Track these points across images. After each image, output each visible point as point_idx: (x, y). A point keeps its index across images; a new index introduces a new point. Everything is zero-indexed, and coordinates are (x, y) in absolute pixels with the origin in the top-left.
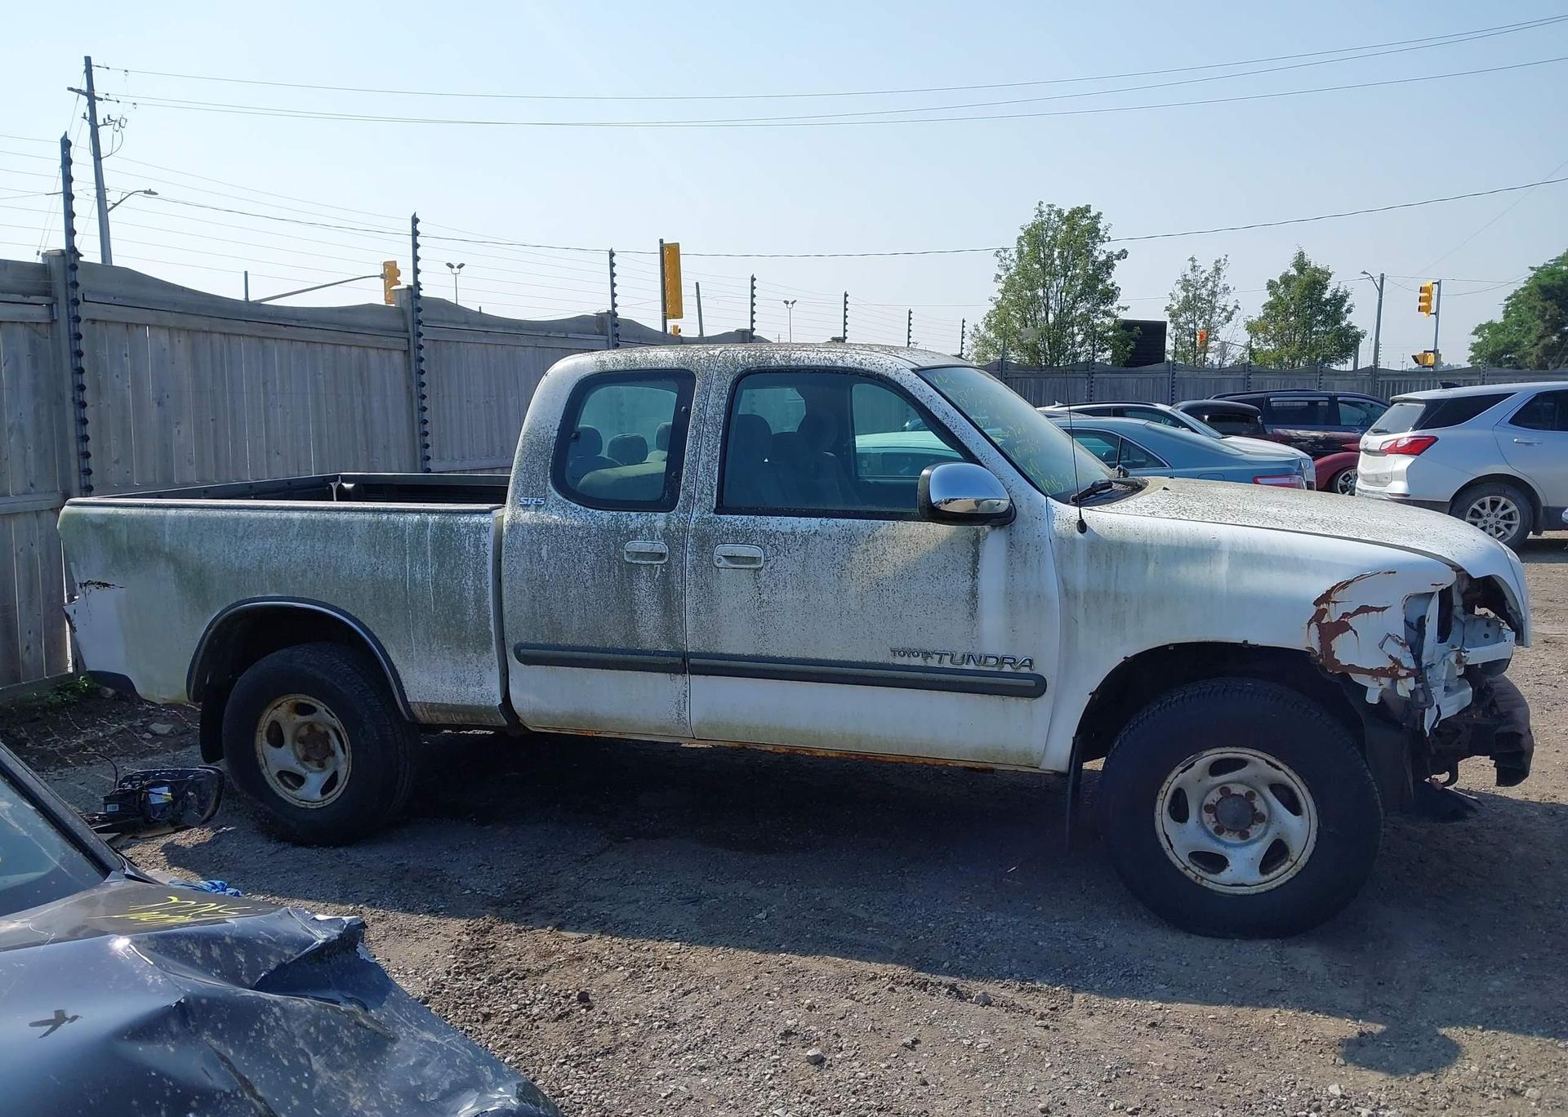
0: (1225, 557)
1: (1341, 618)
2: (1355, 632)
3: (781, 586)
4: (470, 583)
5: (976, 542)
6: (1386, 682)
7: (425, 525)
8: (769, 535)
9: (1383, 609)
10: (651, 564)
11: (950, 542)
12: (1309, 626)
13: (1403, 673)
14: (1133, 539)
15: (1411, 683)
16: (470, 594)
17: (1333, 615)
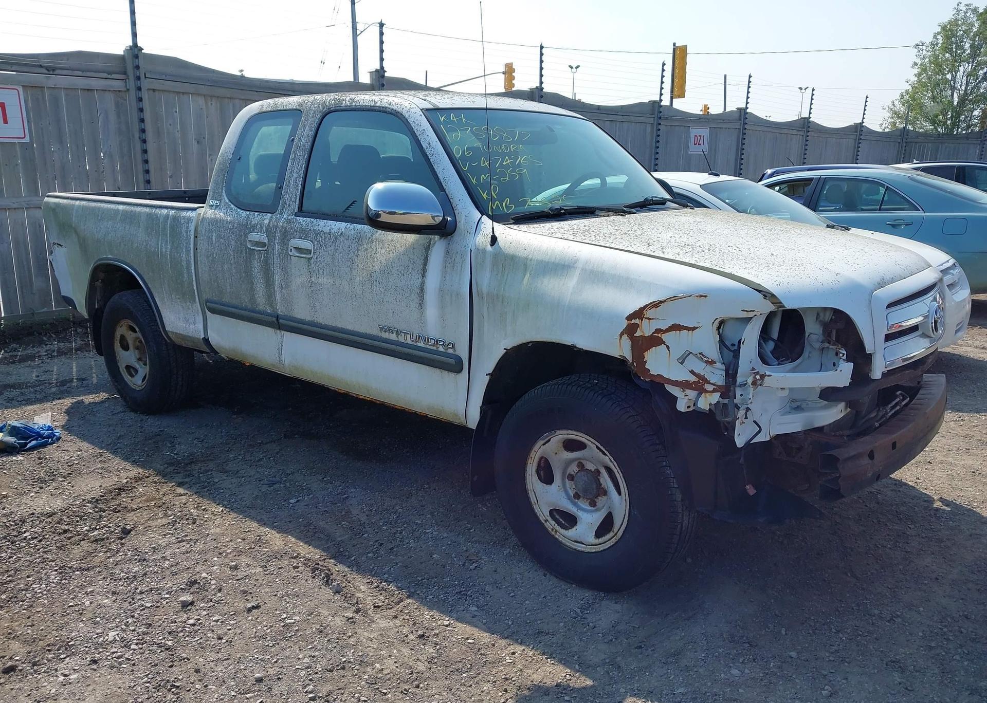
0: (577, 273)
1: (653, 333)
2: (668, 348)
3: (321, 272)
4: (184, 255)
5: (428, 248)
6: (692, 394)
7: (167, 216)
8: (317, 233)
9: (694, 329)
10: (259, 250)
11: (413, 246)
12: (621, 337)
13: (709, 388)
14: (521, 254)
15: (715, 398)
16: (184, 264)
17: (646, 329)
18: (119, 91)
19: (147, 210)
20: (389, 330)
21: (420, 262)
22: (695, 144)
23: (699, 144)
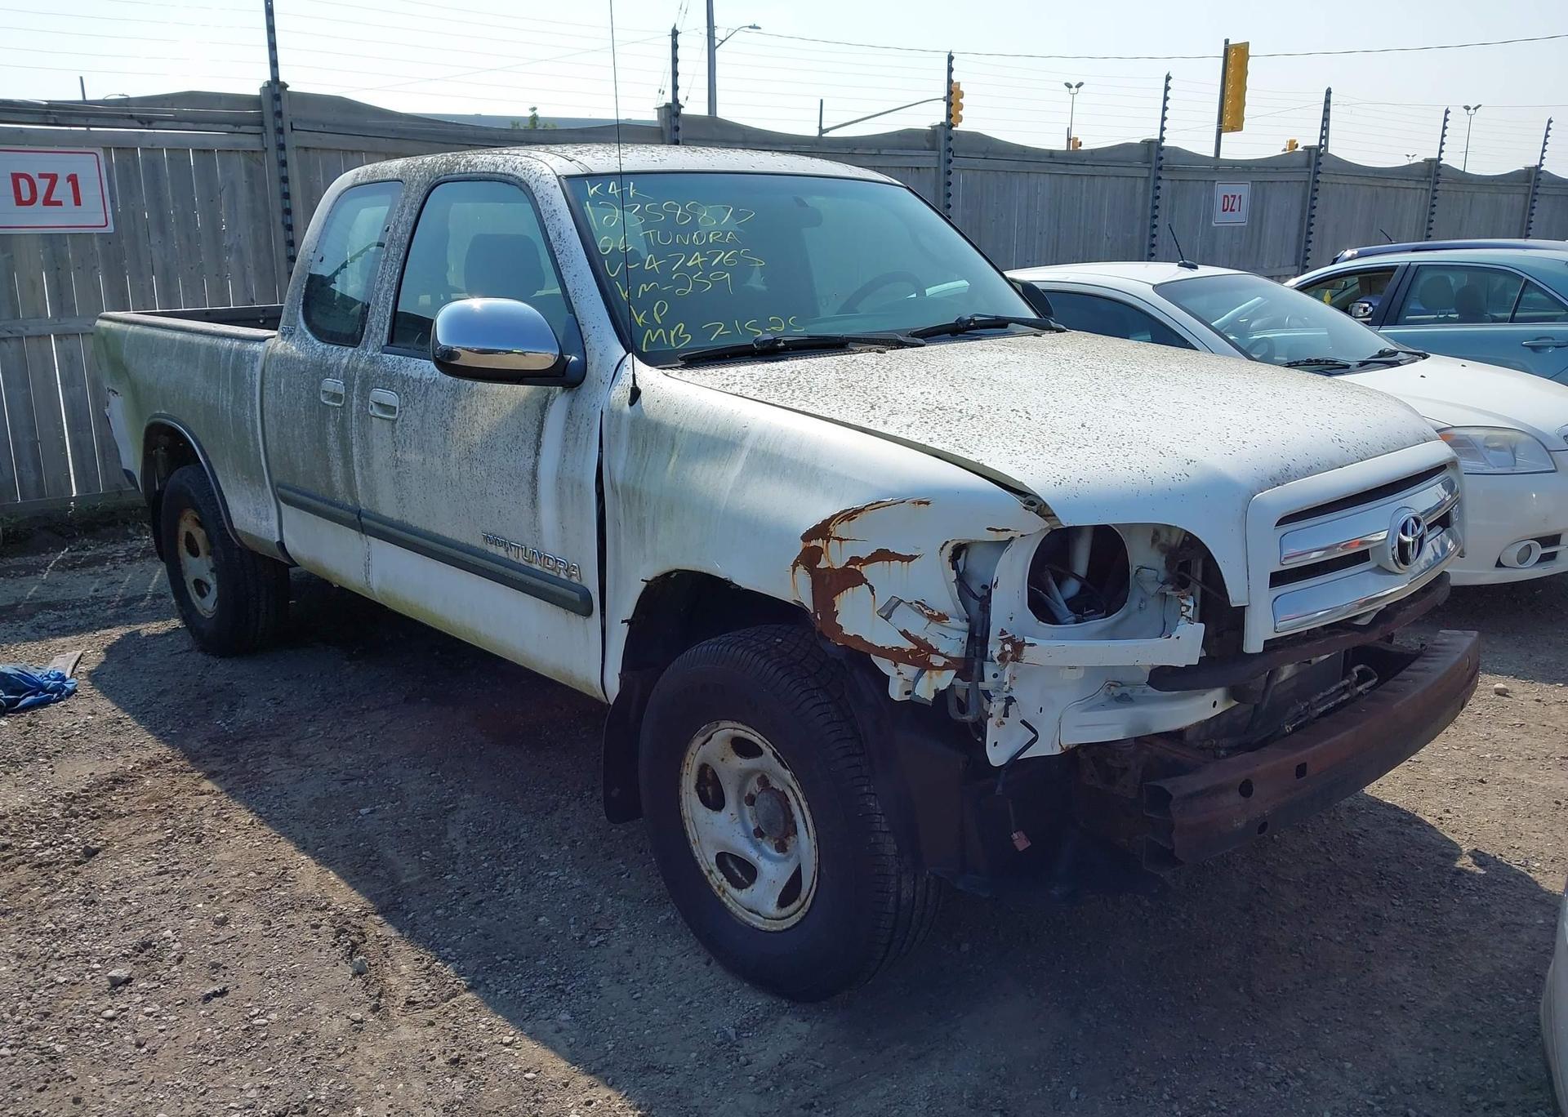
0: (745, 454)
1: (848, 564)
2: (872, 589)
3: (407, 443)
4: (248, 412)
5: (544, 407)
6: (910, 671)
7: (230, 351)
8: (405, 380)
9: (911, 558)
10: (334, 406)
11: (525, 404)
12: (794, 570)
13: (939, 661)
14: (670, 420)
15: (945, 679)
16: (249, 424)
17: (835, 557)
18: (253, 151)
19: (207, 340)
20: (495, 541)
21: (533, 430)
22: (1224, 211)
23: (1231, 210)
